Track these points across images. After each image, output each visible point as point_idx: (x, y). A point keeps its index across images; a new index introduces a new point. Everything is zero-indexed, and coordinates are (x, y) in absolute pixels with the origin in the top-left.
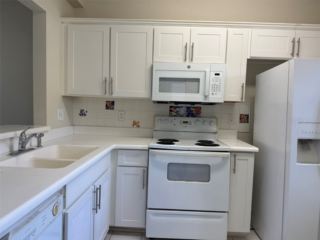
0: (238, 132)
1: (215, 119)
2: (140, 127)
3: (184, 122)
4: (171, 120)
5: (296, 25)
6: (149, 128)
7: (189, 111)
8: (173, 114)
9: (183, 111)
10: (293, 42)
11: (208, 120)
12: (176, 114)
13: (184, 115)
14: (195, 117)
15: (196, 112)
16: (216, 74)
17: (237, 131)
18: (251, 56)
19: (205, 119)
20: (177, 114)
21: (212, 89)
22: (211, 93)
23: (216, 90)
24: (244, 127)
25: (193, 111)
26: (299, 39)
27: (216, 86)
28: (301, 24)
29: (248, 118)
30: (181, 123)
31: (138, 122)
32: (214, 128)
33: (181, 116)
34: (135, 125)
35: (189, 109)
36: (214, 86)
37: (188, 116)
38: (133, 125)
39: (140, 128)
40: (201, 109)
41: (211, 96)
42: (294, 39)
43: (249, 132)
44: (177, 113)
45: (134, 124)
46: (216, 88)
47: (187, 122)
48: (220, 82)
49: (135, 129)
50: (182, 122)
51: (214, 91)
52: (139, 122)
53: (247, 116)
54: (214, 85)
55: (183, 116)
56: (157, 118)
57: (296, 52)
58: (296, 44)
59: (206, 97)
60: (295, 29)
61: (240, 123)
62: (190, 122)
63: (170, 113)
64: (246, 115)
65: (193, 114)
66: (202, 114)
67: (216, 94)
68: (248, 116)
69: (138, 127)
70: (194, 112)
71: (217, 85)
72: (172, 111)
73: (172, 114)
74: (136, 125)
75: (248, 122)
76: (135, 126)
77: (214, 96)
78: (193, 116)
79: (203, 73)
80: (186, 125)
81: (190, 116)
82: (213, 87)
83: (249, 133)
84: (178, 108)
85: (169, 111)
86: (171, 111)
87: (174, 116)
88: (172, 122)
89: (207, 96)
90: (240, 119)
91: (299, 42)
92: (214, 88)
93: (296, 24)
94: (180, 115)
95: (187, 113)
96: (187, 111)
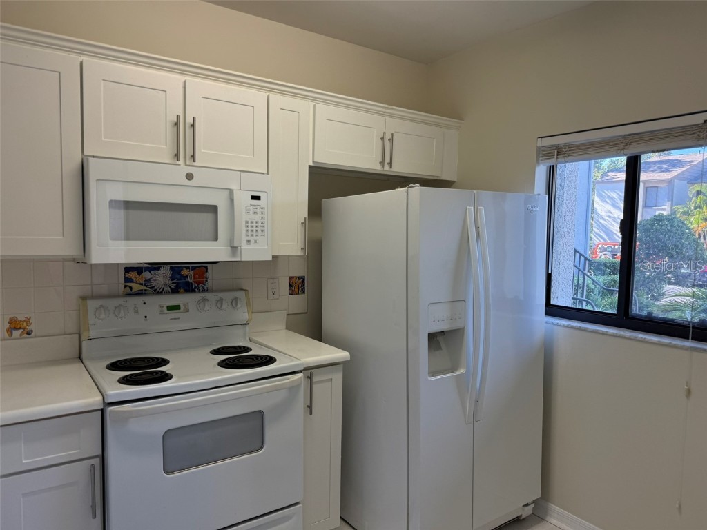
0: (288, 315)
1: (244, 292)
2: (33, 335)
3: (170, 308)
4: (135, 307)
5: (386, 108)
6: (65, 334)
7: (178, 276)
8: (136, 287)
9: (162, 278)
10: (383, 139)
11: (228, 296)
12: (143, 287)
13: (166, 289)
14: (193, 291)
15: (194, 278)
16: (254, 198)
17: (285, 312)
18: (315, 161)
19: (221, 295)
20: (145, 288)
21: (247, 231)
22: (244, 239)
23: (254, 233)
24: (298, 302)
25: (187, 276)
26: (392, 134)
27: (254, 224)
28: (394, 107)
29: (303, 285)
30: (161, 312)
31: (27, 320)
32: (243, 314)
33: (158, 293)
34: (16, 329)
35: (179, 273)
36: (250, 224)
37: (175, 291)
38: (8, 331)
39: (35, 337)
40: (207, 271)
41: (244, 246)
42: (385, 133)
43: (306, 311)
44: (146, 286)
45: (13, 326)
46: (254, 229)
47: (177, 307)
48: (262, 216)
49: (20, 343)
50: (165, 308)
51: (252, 235)
52: (31, 321)
53: (302, 279)
54: (250, 221)
55: (161, 292)
56: (92, 304)
57: (387, 160)
58: (388, 144)
59: (234, 249)
60: (384, 114)
61: (290, 294)
62: (185, 305)
63: (126, 286)
64: (299, 279)
65: (188, 284)
66: (209, 281)
67: (255, 241)
68: (304, 280)
69: (29, 333)
70: (191, 280)
71: (257, 222)
72: (132, 281)
73: (131, 288)
74: (20, 328)
75: (304, 292)
76: (16, 333)
77: (252, 246)
78: (189, 289)
79: (226, 193)
80: (174, 314)
81: (182, 290)
82: (248, 226)
83: (306, 313)
84: (148, 273)
85: (122, 280)
86: (127, 280)
87: (139, 293)
88: (137, 312)
89: (236, 247)
90: (290, 286)
91: (391, 140)
92: (250, 229)
93: (386, 106)
94: (155, 290)
95: (173, 283)
96: (172, 278)
